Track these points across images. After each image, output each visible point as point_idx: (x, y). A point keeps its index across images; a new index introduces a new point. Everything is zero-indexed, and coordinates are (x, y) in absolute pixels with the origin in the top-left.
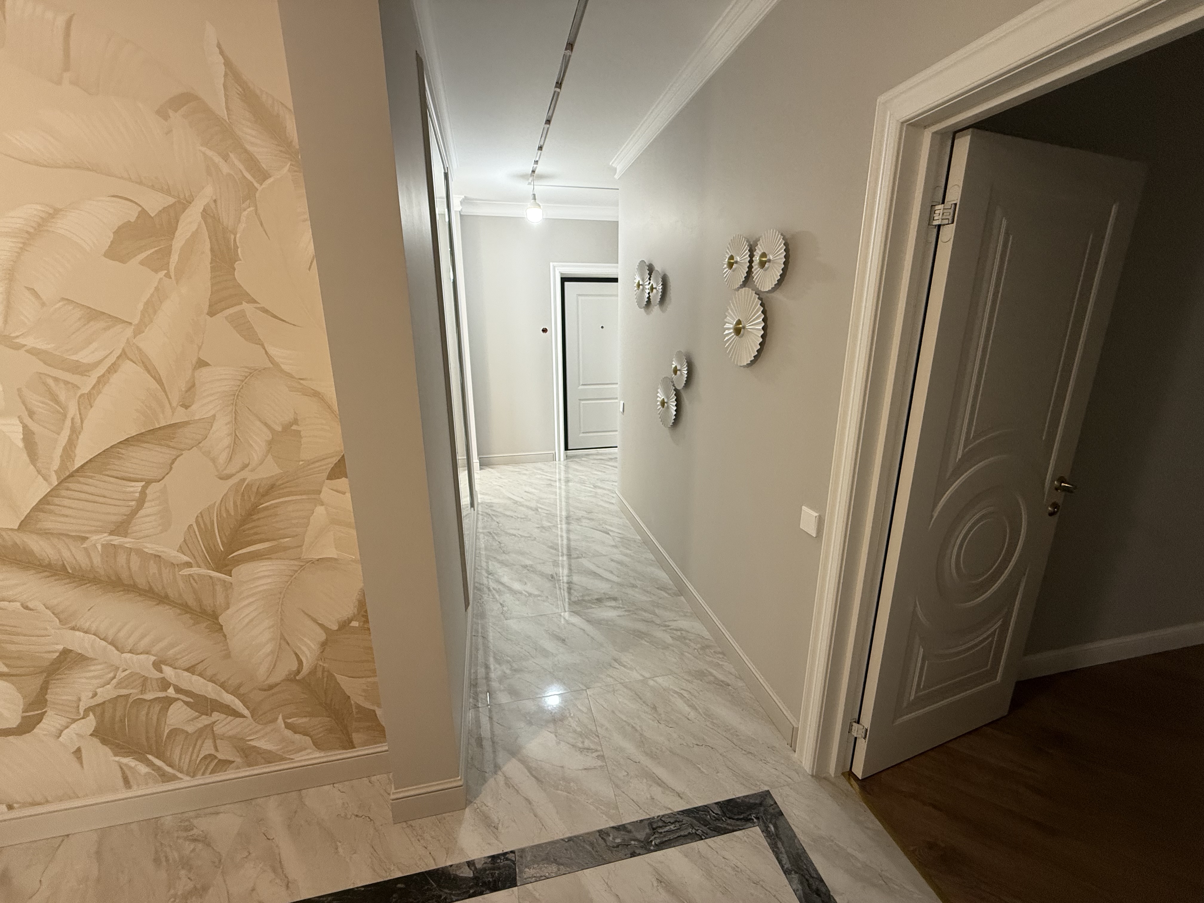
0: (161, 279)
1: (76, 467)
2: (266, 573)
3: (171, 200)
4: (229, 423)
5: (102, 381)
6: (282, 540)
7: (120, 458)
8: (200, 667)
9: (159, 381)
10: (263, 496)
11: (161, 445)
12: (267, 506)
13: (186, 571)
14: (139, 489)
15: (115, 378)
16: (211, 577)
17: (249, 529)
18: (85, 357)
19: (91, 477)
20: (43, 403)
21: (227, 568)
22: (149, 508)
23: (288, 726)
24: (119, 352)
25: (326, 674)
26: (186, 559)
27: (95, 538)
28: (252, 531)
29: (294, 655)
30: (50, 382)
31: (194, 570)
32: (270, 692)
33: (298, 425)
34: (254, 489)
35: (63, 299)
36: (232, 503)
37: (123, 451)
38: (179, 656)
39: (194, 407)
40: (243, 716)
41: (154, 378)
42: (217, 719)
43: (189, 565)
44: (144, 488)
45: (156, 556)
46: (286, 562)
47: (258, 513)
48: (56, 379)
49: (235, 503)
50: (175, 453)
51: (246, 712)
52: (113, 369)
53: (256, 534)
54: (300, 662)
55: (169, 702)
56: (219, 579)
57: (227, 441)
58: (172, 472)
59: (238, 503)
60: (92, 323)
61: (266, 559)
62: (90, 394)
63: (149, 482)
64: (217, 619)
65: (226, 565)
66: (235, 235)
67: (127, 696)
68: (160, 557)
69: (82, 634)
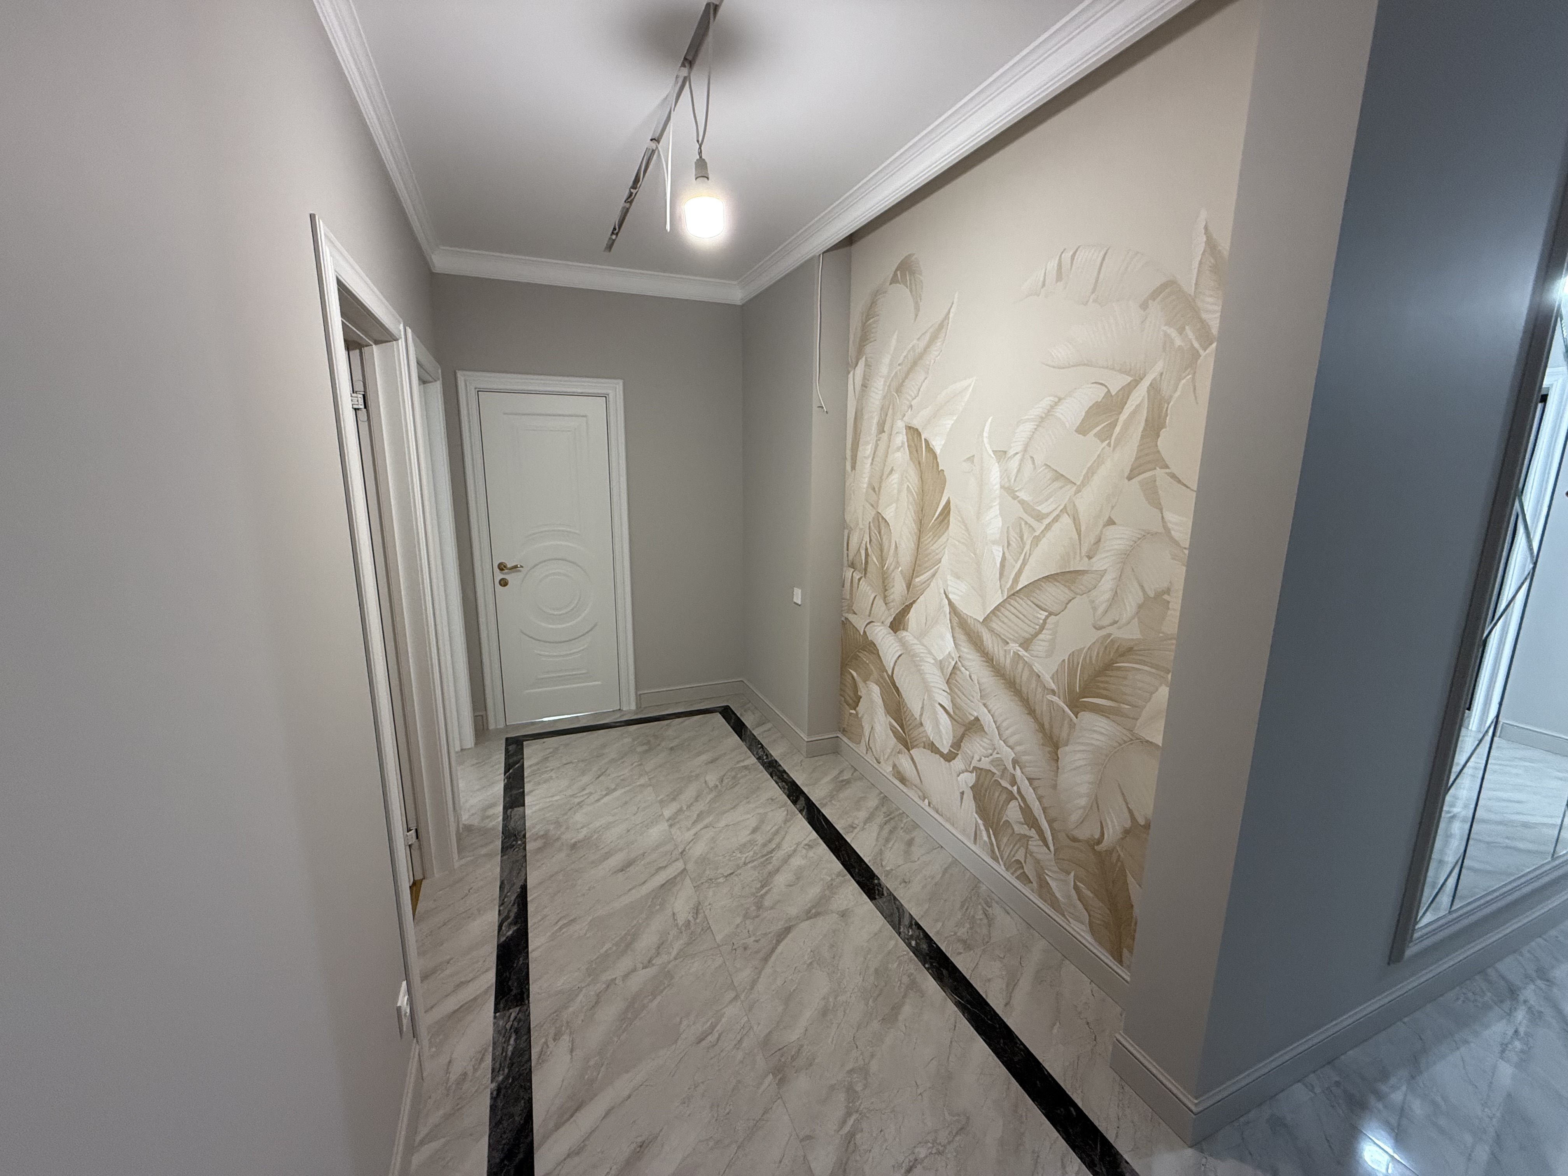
0: (1104, 448)
1: (1018, 589)
2: (1103, 730)
3: (1130, 379)
4: (1114, 579)
5: (1048, 527)
6: (1122, 705)
7: (1040, 590)
8: (1036, 783)
9: (1079, 534)
10: (1121, 655)
11: (1065, 586)
12: (1120, 667)
13: (1050, 697)
14: (1043, 617)
15: (1056, 526)
16: (1064, 711)
17: (1102, 682)
18: (1044, 508)
19: (1022, 599)
20: (1016, 539)
21: (1077, 709)
22: (1045, 635)
23: (1076, 887)
24: (1061, 507)
25: (1119, 864)
26: (1053, 686)
27: (1012, 645)
28: (1102, 685)
29: (1099, 824)
30: (1023, 523)
31: (1055, 699)
32: (1073, 844)
33: (1169, 595)
34: (1116, 646)
35: (1046, 465)
36: (1096, 654)
37: (1043, 584)
38: (1027, 765)
39: (1094, 560)
40: (1049, 848)
41: (1077, 530)
42: (1032, 835)
43: (1053, 692)
44: (1047, 617)
45: (1038, 675)
46: (1119, 728)
47: (1112, 670)
48: (1026, 523)
49: (1098, 653)
50: (1072, 595)
51: (1052, 848)
52: (1056, 519)
53: (1104, 689)
54: (1102, 834)
55: (1012, 797)
56: (1069, 717)
57: (1108, 596)
58: (1066, 610)
59: (1100, 655)
60: (1055, 483)
61: (1106, 716)
62: (1039, 536)
63: (1051, 614)
64: (1058, 749)
65: (1077, 707)
66: (1168, 404)
67: (994, 774)
68: (1039, 677)
69: (987, 711)
